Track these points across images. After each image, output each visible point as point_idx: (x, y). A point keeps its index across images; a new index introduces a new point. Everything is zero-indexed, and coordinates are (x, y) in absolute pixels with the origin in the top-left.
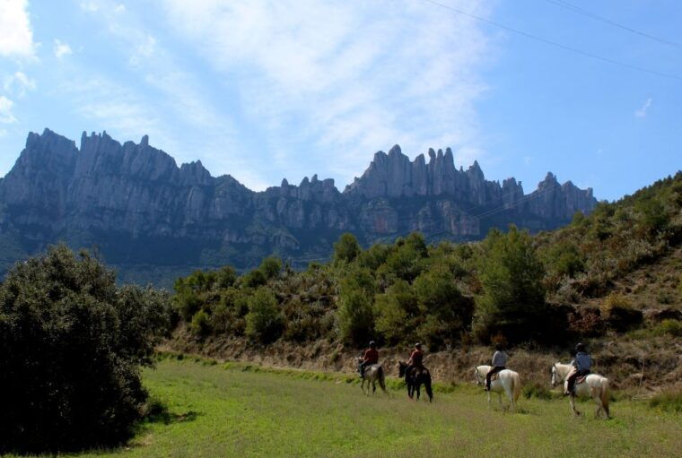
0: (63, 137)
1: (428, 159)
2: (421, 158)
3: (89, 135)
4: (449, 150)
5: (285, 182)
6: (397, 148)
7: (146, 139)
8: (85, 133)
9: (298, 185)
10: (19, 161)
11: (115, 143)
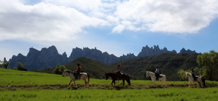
0: (80, 49)
1: (153, 48)
2: (152, 47)
3: (85, 48)
4: (158, 45)
5: (123, 55)
6: (147, 46)
7: (96, 48)
8: (84, 48)
9: (126, 55)
10: (71, 54)
11: (90, 49)
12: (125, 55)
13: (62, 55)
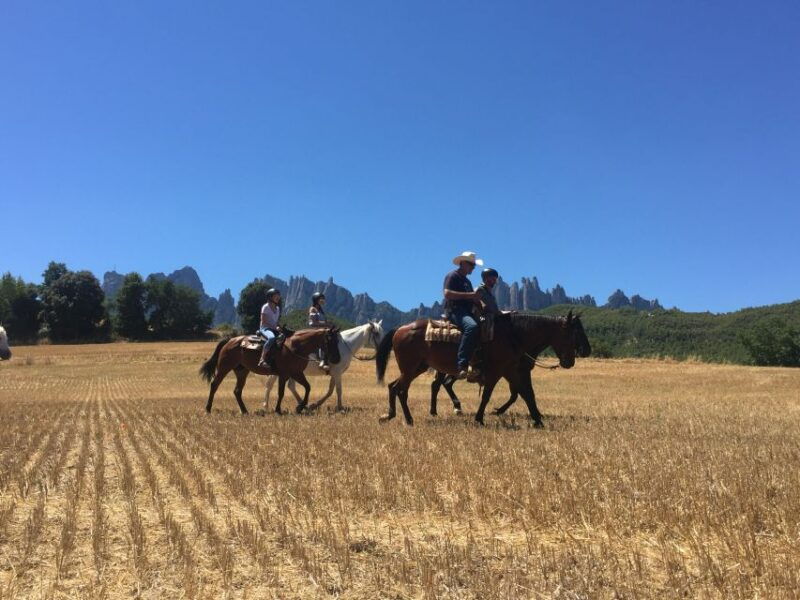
1: (520, 286)
2: (516, 284)
3: (294, 277)
12: (425, 305)
13: (218, 298)
